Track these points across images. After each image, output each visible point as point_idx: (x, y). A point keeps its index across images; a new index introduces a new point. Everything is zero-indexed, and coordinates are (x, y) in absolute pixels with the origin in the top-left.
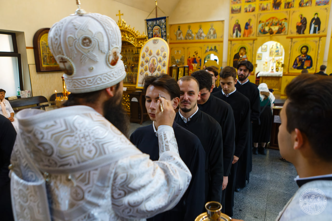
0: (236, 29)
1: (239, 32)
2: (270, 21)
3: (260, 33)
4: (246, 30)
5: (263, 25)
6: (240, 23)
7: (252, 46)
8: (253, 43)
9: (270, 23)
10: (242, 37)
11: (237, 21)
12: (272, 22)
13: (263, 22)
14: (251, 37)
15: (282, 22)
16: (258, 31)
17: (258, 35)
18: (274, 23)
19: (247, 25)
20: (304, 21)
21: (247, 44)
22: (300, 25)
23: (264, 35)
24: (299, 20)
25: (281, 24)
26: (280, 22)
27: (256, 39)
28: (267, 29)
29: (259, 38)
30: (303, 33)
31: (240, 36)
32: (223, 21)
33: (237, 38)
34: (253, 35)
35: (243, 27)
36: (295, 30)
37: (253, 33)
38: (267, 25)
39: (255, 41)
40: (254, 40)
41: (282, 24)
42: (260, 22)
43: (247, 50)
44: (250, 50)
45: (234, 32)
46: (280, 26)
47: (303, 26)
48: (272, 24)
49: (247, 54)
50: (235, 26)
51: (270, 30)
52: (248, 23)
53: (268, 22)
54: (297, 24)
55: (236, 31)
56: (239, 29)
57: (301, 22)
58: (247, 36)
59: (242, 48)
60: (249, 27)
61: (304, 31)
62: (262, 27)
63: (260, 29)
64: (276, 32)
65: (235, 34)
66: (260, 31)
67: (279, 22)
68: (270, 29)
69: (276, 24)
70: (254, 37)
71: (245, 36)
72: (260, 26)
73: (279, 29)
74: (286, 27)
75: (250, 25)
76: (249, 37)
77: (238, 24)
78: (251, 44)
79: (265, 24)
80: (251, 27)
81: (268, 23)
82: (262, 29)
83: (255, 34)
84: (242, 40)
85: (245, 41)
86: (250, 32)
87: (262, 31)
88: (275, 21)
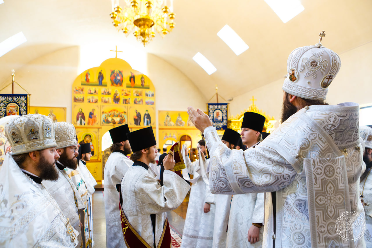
0: (80, 117)
1: (83, 120)
2: (112, 113)
3: (104, 123)
4: (90, 119)
5: (106, 115)
6: (83, 111)
7: (97, 134)
8: (98, 131)
9: (112, 114)
10: (86, 125)
11: (81, 110)
12: (114, 114)
13: (106, 113)
14: (95, 125)
15: (122, 114)
16: (102, 120)
17: (102, 124)
18: (115, 115)
19: (91, 114)
20: (139, 115)
21: (91, 132)
22: (136, 118)
23: (107, 124)
24: (135, 115)
25: (121, 116)
26: (121, 115)
27: (101, 128)
28: (110, 119)
29: (103, 127)
30: (140, 125)
31: (84, 124)
32: (64, 109)
33: (81, 126)
34: (97, 124)
35: (87, 116)
36: (133, 122)
37: (97, 122)
38: (110, 116)
39: (100, 130)
40: (99, 128)
41: (123, 116)
42: (103, 112)
43: (92, 138)
44: (95, 138)
45: (77, 120)
46: (121, 118)
47: (139, 119)
48: (114, 116)
49: (92, 142)
50: (79, 114)
51: (113, 121)
52: (92, 112)
53: (110, 113)
54: (134, 117)
55: (79, 119)
56: (83, 117)
57: (137, 116)
58: (92, 125)
59: (87, 135)
60: (93, 116)
61: (140, 123)
62: (105, 117)
63: (104, 119)
64: (118, 122)
65: (79, 122)
66: (104, 121)
67: (119, 114)
68: (113, 119)
69: (118, 116)
70: (99, 126)
71: (89, 124)
72: (103, 116)
73: (120, 120)
74: (126, 119)
75: (94, 115)
76: (94, 125)
77: (81, 113)
78: (96, 132)
79: (108, 115)
80: (95, 117)
81: (111, 115)
82: (106, 119)
83: (100, 123)
84: (87, 128)
85: (89, 129)
86: (94, 121)
87: (105, 121)
88: (116, 113)
